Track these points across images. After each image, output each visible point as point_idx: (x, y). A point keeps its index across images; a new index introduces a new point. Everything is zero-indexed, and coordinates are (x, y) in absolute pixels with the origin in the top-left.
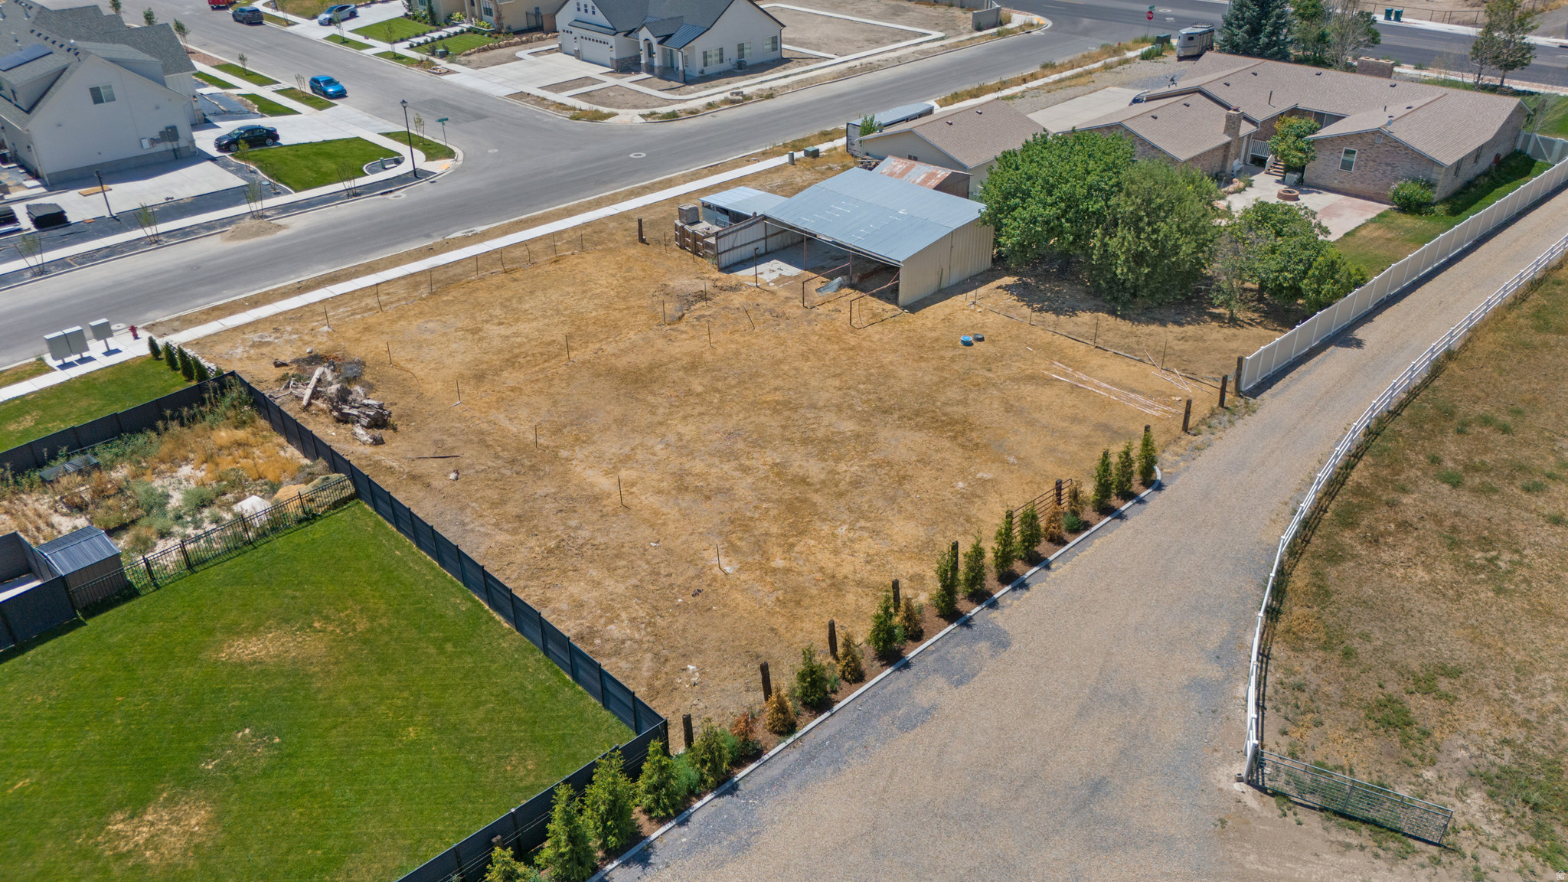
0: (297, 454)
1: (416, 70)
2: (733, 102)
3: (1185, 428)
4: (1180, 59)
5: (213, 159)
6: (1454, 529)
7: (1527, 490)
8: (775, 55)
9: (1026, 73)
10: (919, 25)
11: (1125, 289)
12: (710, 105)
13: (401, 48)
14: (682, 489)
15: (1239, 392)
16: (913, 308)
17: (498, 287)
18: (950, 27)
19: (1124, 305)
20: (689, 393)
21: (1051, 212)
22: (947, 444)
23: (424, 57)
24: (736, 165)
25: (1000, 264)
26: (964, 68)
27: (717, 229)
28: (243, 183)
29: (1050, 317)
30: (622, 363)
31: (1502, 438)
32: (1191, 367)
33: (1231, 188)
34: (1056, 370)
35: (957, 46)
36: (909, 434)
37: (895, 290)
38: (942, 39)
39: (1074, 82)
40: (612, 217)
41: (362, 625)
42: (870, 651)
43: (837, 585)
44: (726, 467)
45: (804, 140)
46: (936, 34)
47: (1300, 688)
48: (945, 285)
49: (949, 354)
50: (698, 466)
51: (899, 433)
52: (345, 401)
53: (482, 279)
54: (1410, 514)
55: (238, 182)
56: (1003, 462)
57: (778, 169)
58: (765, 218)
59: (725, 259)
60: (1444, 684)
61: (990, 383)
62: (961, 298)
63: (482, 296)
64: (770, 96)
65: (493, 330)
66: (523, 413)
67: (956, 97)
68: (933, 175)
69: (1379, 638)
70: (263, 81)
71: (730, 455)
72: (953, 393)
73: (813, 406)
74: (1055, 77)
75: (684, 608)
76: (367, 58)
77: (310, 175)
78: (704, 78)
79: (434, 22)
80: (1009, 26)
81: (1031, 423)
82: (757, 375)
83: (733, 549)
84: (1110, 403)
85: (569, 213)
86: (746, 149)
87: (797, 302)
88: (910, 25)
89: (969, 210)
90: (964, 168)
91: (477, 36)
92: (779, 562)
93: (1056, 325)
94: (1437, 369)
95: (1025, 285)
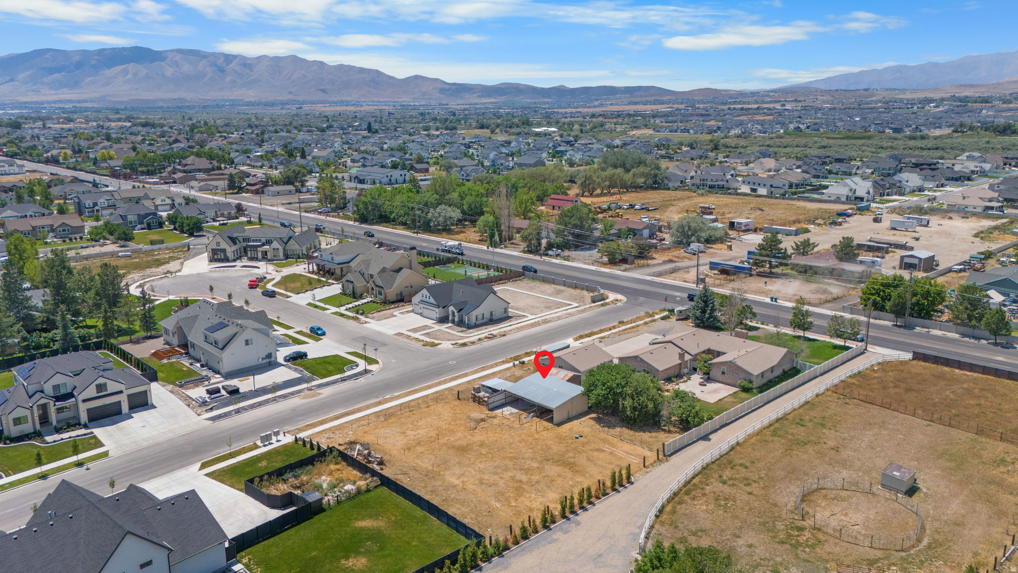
0: (358, 473)
1: (351, 321)
2: (489, 338)
3: (644, 466)
4: (677, 320)
5: (284, 365)
6: (719, 496)
7: (745, 485)
8: (506, 315)
9: (612, 325)
10: (569, 299)
11: (631, 420)
12: (480, 340)
13: (342, 310)
14: (482, 483)
15: (665, 455)
16: (559, 425)
17: (409, 417)
18: (581, 300)
19: (631, 425)
20: (481, 454)
21: (605, 392)
22: (567, 470)
23: (355, 315)
24: (492, 367)
25: (590, 410)
26: (587, 322)
27: (488, 395)
28: (300, 376)
29: (606, 429)
30: (457, 444)
31: (744, 470)
32: (651, 447)
33: (681, 381)
34: (606, 448)
35: (584, 311)
36: (555, 467)
37: (552, 418)
38: (577, 307)
39: (631, 330)
40: (446, 389)
41: (393, 518)
42: (541, 526)
43: (531, 510)
44: (495, 477)
45: (518, 356)
46: (575, 305)
47: (660, 535)
48: (570, 416)
49: (570, 441)
50: (486, 477)
51: (552, 467)
52: (370, 456)
53: (402, 414)
54: (707, 492)
55: (297, 375)
56: (585, 476)
57: (508, 369)
58: (505, 391)
59: (491, 406)
60: (700, 534)
61: (584, 451)
62: (576, 421)
63: (403, 420)
64: (504, 335)
65: (409, 432)
66: (426, 460)
67: (581, 337)
68: (567, 375)
69: (686, 522)
70: (288, 328)
71: (496, 474)
72: (571, 454)
73: (523, 458)
74: (623, 328)
75: (486, 516)
76: (328, 315)
77: (324, 372)
78: (476, 326)
79: (355, 297)
80: (607, 301)
81: (595, 464)
82: (504, 448)
83: (499, 501)
84: (622, 458)
85: (429, 387)
86: (495, 359)
87: (517, 422)
88: (564, 299)
89: (578, 390)
90: (579, 372)
91: (375, 304)
92: (513, 504)
93: (608, 432)
94: (732, 449)
95: (599, 418)
